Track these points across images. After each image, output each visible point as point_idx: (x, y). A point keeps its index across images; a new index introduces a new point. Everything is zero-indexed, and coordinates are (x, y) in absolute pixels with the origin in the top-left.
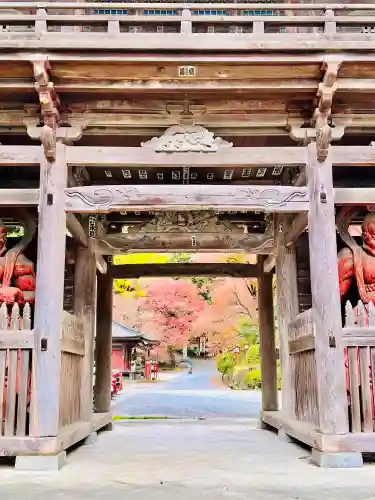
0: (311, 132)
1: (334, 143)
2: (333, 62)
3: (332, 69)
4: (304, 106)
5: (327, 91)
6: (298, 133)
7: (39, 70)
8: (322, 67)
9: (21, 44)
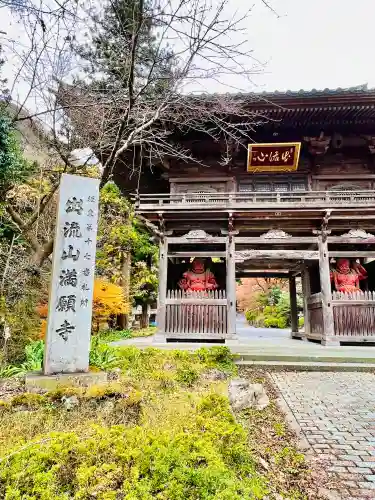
0: (320, 232)
1: (328, 235)
2: (329, 211)
3: (329, 214)
4: (318, 224)
5: (326, 220)
6: (315, 232)
7: (231, 215)
8: (325, 213)
9: (225, 207)
